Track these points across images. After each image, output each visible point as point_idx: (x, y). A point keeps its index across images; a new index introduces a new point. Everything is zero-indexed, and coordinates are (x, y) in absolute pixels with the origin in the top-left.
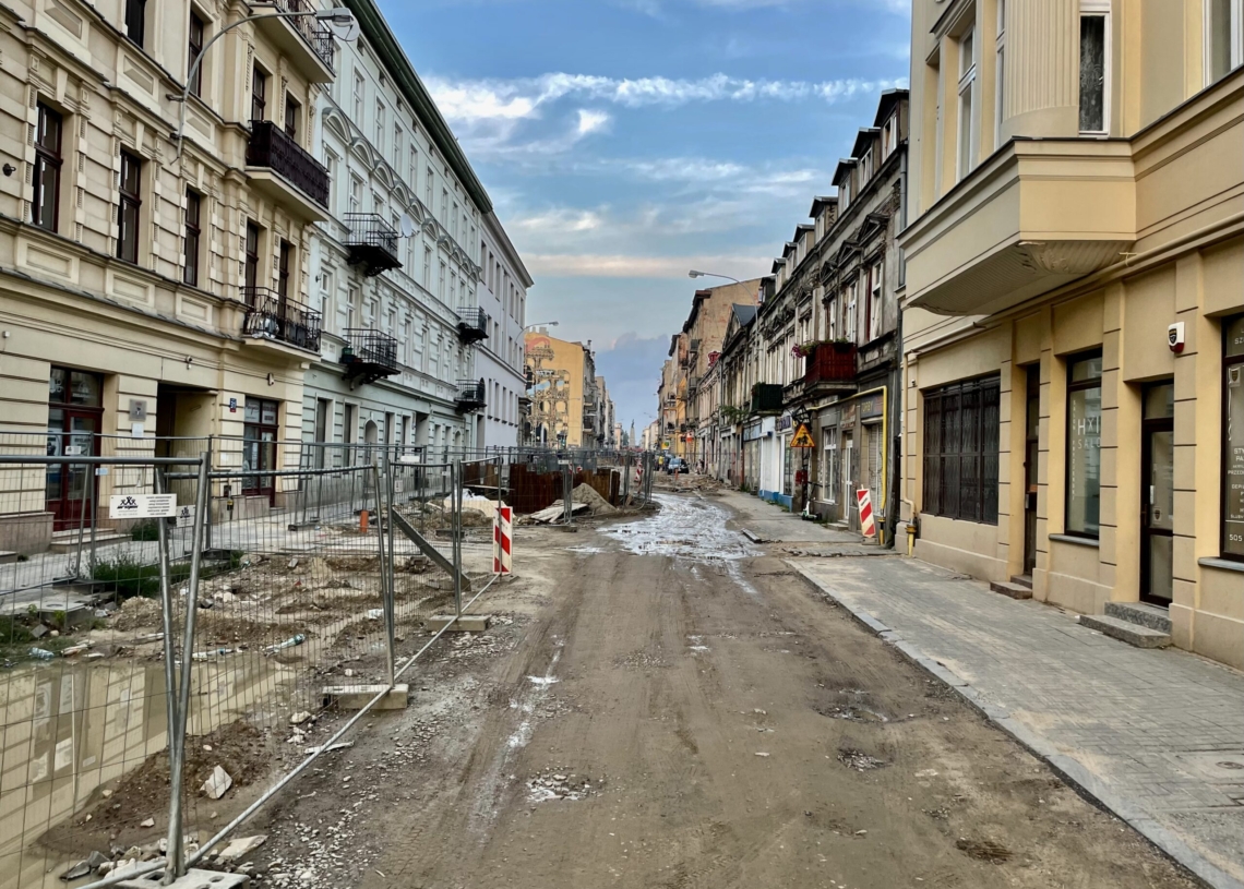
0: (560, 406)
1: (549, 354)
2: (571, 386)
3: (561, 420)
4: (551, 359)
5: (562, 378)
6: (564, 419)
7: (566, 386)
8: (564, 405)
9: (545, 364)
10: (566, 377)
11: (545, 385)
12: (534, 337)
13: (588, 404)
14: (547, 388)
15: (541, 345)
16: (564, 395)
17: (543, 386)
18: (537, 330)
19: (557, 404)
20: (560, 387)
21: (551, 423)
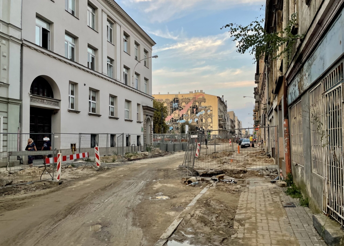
0: (209, 120)
1: (204, 100)
2: (213, 112)
3: (210, 125)
4: (205, 102)
5: (209, 109)
6: (211, 125)
7: (211, 112)
8: (211, 119)
9: (203, 104)
10: (211, 108)
11: (203, 112)
12: (198, 94)
13: (220, 119)
14: (204, 113)
15: (201, 97)
16: (211, 116)
17: (202, 112)
18: (199, 92)
19: (208, 119)
20: (209, 112)
21: (206, 126)
